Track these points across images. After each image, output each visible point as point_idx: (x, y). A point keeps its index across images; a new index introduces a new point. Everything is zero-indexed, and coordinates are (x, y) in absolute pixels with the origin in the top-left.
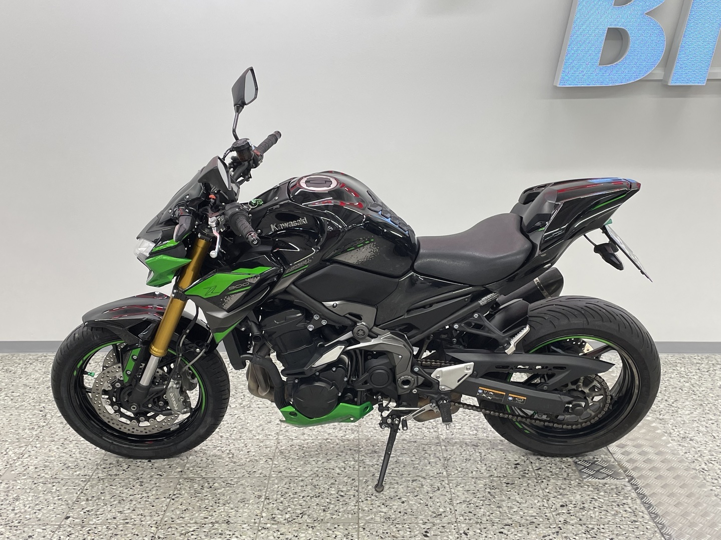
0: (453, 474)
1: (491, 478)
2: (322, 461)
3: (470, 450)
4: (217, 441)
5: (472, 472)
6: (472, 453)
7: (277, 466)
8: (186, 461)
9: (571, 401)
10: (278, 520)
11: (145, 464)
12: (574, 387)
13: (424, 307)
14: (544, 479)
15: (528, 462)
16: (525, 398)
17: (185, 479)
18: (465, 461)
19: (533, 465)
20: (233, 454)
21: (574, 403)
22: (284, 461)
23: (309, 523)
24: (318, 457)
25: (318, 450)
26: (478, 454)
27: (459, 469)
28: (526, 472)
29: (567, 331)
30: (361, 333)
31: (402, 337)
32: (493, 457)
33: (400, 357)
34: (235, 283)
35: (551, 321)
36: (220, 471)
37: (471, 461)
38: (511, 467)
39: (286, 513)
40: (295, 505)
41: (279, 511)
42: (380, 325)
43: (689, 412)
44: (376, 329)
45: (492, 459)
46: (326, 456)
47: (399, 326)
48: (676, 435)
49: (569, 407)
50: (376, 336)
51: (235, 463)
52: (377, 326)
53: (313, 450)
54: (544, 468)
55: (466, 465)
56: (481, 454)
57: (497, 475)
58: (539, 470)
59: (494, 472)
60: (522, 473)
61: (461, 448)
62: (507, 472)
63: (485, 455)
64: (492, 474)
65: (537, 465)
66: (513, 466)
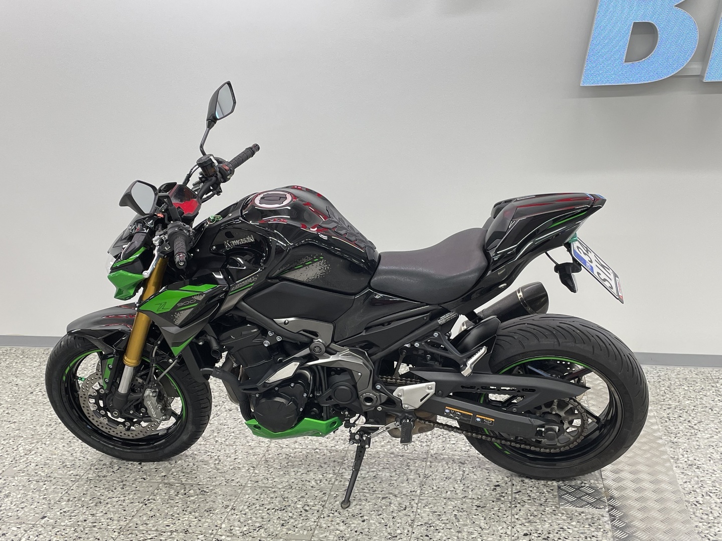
0: (427, 492)
1: (464, 500)
2: (302, 472)
3: (454, 468)
4: (211, 446)
5: (447, 492)
6: (455, 471)
7: (256, 475)
8: (173, 465)
9: (543, 424)
10: (235, 533)
11: (135, 466)
12: (548, 410)
13: (383, 324)
14: (519, 503)
15: (510, 483)
16: (494, 420)
17: (165, 484)
18: (445, 479)
19: (514, 487)
20: (220, 461)
21: (547, 427)
22: (265, 470)
23: (262, 537)
24: (300, 468)
25: (303, 460)
26: (461, 473)
27: (435, 488)
28: (503, 495)
29: (537, 352)
30: (317, 349)
31: (362, 354)
32: (475, 477)
33: (360, 374)
34: (183, 300)
35: (520, 341)
36: (200, 478)
37: (451, 480)
38: (490, 488)
39: (245, 526)
40: (257, 518)
41: (239, 523)
42: (339, 342)
43: (709, 436)
44: (333, 346)
45: (474, 478)
46: (308, 467)
47: (358, 343)
48: (683, 462)
49: (541, 430)
50: (334, 352)
51: (218, 469)
52: (335, 343)
53: (298, 460)
54: (523, 491)
55: (444, 485)
56: (464, 473)
57: (472, 496)
58: (518, 494)
59: (470, 493)
60: (498, 495)
61: (446, 465)
62: (483, 494)
63: (468, 474)
64: (466, 495)
65: (518, 487)
66: (492, 488)
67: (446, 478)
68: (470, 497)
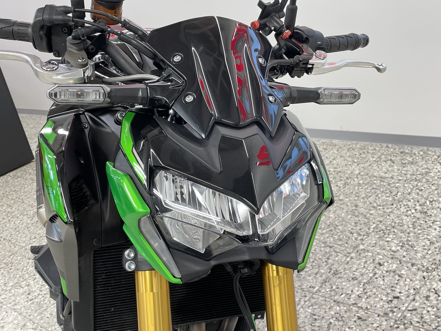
0: (324, 291)
3: (368, 269)
5: (342, 294)
6: (368, 271)
14: (404, 324)
15: (411, 297)
18: (351, 279)
26: (371, 275)
27: (334, 287)
28: (395, 310)
32: (382, 283)
37: (355, 282)
38: (387, 300)
45: (379, 284)
54: (419, 310)
55: (345, 285)
56: (374, 276)
57: (362, 305)
58: (411, 312)
59: (363, 300)
60: (389, 309)
61: (363, 264)
62: (375, 305)
63: (377, 278)
64: (358, 302)
65: (417, 304)
66: (390, 299)
67: (353, 279)
68: (359, 305)
